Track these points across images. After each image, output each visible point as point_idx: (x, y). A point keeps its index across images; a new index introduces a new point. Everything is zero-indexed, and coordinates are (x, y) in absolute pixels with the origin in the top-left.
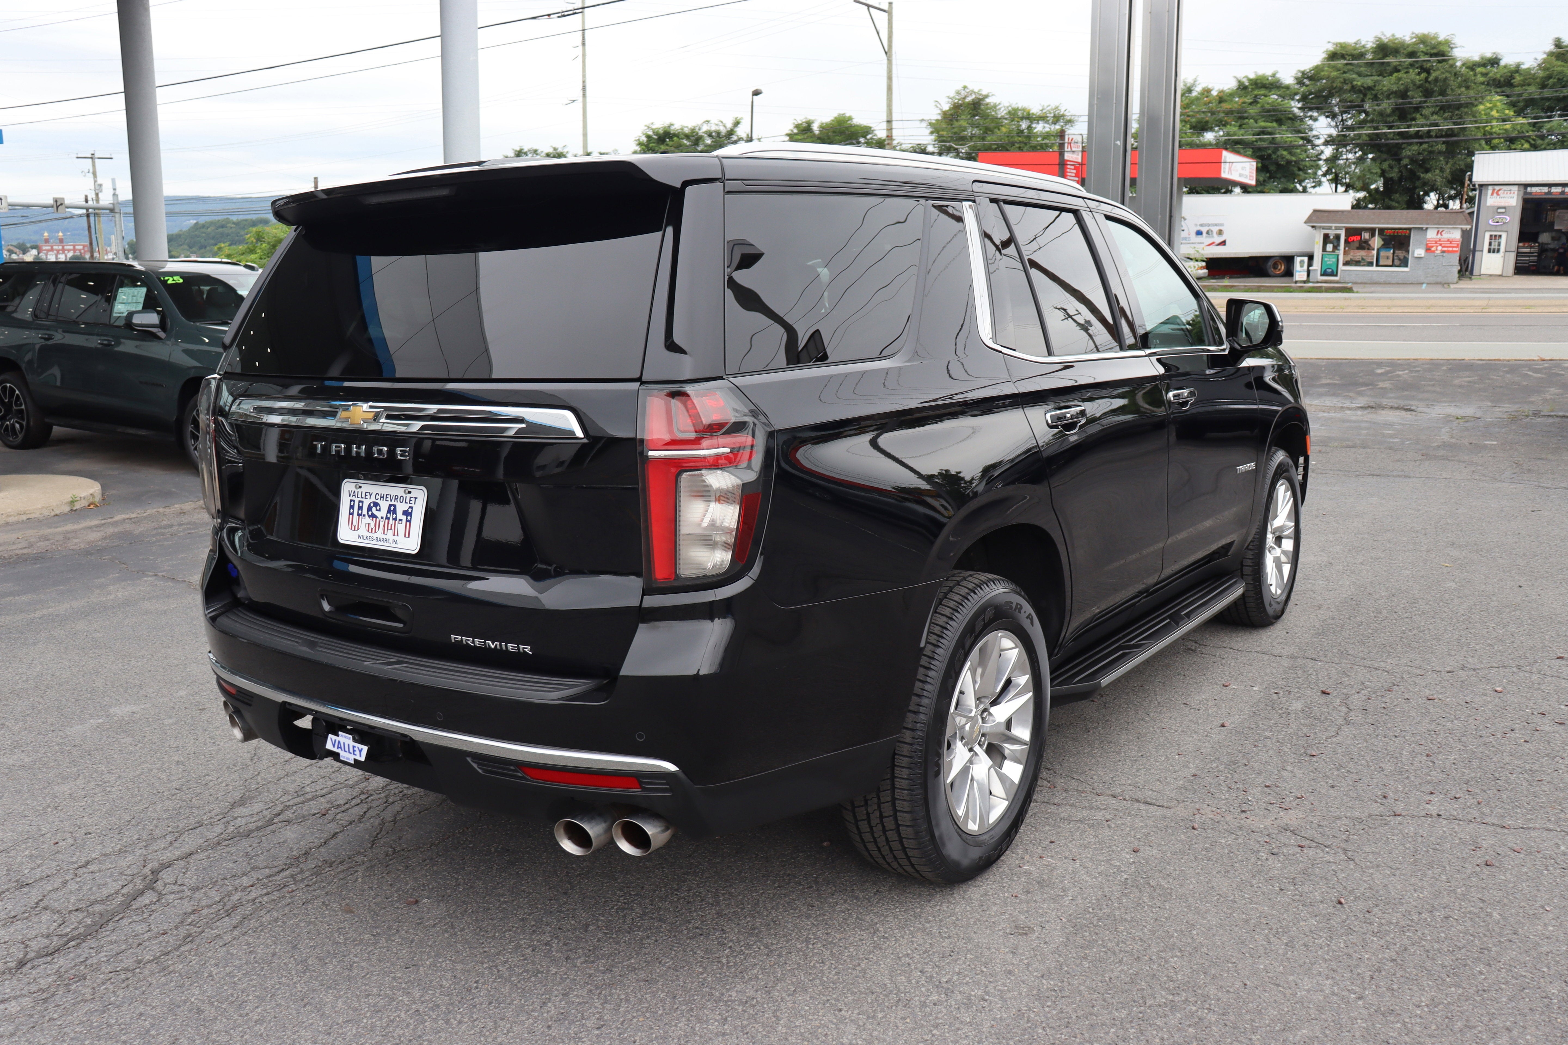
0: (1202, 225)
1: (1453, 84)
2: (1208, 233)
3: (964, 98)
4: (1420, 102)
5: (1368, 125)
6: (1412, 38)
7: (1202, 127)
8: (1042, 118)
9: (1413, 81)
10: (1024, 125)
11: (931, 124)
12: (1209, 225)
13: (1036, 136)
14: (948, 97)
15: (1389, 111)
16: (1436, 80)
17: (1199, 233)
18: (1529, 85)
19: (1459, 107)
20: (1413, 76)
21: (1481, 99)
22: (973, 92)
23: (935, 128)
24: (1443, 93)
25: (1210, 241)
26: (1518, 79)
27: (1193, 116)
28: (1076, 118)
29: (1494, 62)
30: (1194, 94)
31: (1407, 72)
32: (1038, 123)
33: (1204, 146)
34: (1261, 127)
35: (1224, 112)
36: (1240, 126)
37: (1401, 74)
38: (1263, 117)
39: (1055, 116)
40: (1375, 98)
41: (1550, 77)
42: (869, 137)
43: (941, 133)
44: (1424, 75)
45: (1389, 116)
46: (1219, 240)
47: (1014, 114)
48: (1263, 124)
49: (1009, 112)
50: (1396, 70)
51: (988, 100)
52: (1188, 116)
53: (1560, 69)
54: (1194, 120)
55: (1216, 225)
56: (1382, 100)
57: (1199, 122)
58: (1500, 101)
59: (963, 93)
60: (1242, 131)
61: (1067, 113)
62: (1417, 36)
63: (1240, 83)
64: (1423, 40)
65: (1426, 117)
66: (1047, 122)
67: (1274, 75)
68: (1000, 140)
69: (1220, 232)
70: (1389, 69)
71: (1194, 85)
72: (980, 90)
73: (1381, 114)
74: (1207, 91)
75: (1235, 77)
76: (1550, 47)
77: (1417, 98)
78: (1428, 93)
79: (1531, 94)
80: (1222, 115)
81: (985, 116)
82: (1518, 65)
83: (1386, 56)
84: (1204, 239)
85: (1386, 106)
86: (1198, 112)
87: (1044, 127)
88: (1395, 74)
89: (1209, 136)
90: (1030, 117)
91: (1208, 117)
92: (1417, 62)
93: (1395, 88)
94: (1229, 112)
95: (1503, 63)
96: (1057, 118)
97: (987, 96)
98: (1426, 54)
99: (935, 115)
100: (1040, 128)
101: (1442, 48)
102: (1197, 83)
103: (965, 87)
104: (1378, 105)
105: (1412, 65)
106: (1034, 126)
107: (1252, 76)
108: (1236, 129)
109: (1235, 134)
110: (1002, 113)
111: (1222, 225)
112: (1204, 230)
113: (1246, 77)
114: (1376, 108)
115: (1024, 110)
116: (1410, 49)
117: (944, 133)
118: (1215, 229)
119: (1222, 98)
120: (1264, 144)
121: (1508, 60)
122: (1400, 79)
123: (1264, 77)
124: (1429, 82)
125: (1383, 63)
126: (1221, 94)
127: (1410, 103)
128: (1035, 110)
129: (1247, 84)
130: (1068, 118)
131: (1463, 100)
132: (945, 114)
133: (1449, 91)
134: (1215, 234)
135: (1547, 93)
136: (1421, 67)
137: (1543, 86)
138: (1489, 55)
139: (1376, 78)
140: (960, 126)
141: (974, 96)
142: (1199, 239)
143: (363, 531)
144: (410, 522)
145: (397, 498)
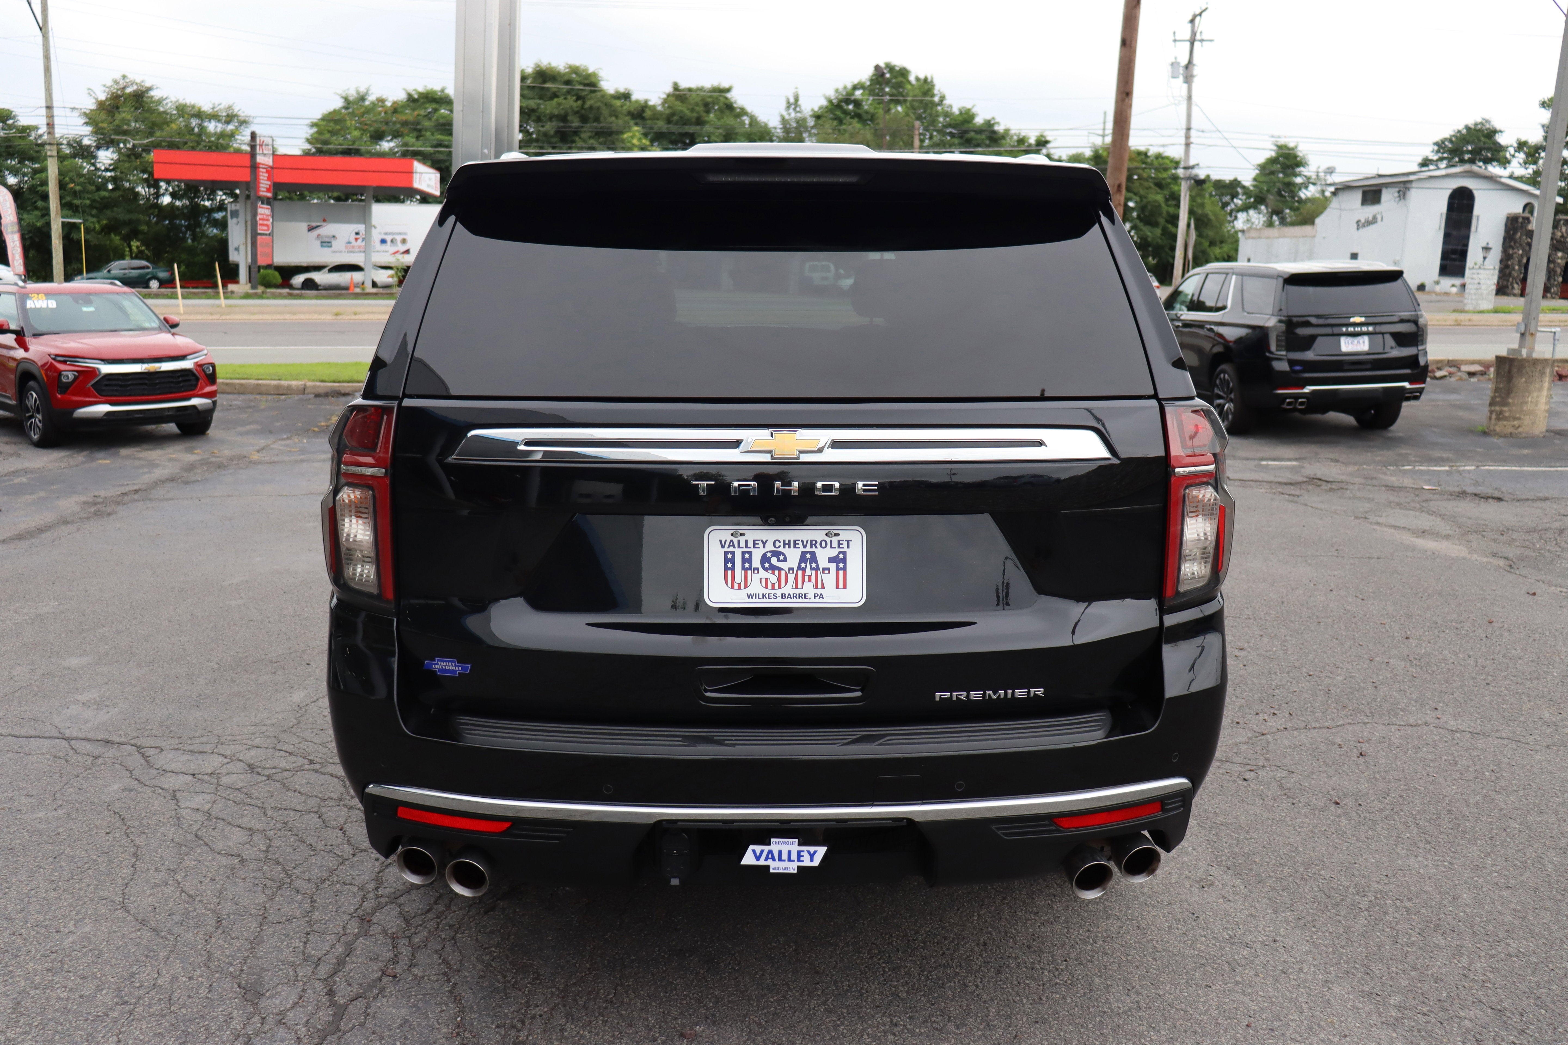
0: (386, 234)
1: (605, 112)
2: (392, 241)
3: (124, 88)
4: (579, 127)
5: (534, 144)
6: (566, 68)
7: (378, 137)
8: (214, 117)
9: (571, 107)
10: (194, 122)
11: (85, 114)
12: (392, 234)
13: (210, 135)
14: (104, 86)
15: (552, 132)
16: (591, 108)
17: (383, 241)
18: (658, 119)
19: (611, 133)
20: (571, 103)
21: (628, 128)
22: (133, 83)
23: (91, 119)
24: (597, 120)
25: (394, 249)
26: (648, 113)
27: (370, 125)
28: (251, 119)
29: (626, 96)
30: (367, 103)
31: (565, 99)
32: (210, 121)
33: (382, 155)
34: (437, 140)
35: (399, 123)
36: (417, 138)
37: (560, 100)
38: (438, 130)
39: (228, 116)
40: (538, 120)
41: (673, 114)
42: (10, 122)
43: (100, 125)
44: (579, 103)
45: (552, 137)
46: (403, 248)
47: (182, 110)
48: (440, 137)
49: (177, 108)
50: (555, 95)
51: (152, 93)
52: (366, 125)
53: (680, 108)
54: (372, 129)
55: (400, 234)
56: (545, 122)
57: (376, 131)
58: (638, 131)
59: (122, 83)
60: (420, 143)
61: (240, 113)
62: (570, 67)
63: (410, 95)
64: (575, 70)
65: (584, 141)
66: (219, 121)
67: (442, 91)
68: (171, 137)
69: (404, 241)
70: (549, 94)
71: (366, 93)
72: (143, 81)
73: (545, 134)
74: (381, 101)
75: (405, 89)
76: (669, 89)
77: (575, 123)
78: (584, 119)
79: (660, 128)
80: (398, 126)
81: (151, 111)
82: (646, 102)
83: (544, 82)
84: (388, 247)
85: (550, 127)
86: (375, 121)
87: (216, 127)
88: (556, 100)
89: (386, 145)
90: (199, 115)
91: (384, 128)
92: (573, 89)
93: (556, 112)
94: (405, 123)
95: (634, 97)
96: (230, 118)
97: (149, 89)
98: (580, 83)
99: (90, 105)
100: (212, 127)
101: (593, 80)
102: (370, 92)
103: (124, 77)
104: (543, 126)
105: (569, 92)
106: (206, 124)
107: (421, 89)
108: (414, 140)
109: (413, 145)
110: (168, 106)
111: (405, 234)
112: (388, 238)
113: (415, 90)
114: (542, 129)
115: (193, 107)
116: (566, 78)
117: (105, 125)
118: (399, 238)
119: (396, 109)
120: (441, 157)
121: (638, 96)
122: (559, 104)
123: (435, 92)
124: (585, 109)
125: (543, 88)
126: (395, 105)
127: (570, 127)
128: (206, 107)
129: (416, 96)
130: (243, 119)
131: (614, 128)
132: (101, 105)
133: (602, 119)
134: (399, 243)
135: (674, 128)
136: (576, 95)
137: (669, 121)
138: (622, 90)
139: (538, 101)
140: (123, 119)
141: (135, 87)
142: (384, 247)
143: (756, 587)
144: (844, 569)
145: (813, 543)
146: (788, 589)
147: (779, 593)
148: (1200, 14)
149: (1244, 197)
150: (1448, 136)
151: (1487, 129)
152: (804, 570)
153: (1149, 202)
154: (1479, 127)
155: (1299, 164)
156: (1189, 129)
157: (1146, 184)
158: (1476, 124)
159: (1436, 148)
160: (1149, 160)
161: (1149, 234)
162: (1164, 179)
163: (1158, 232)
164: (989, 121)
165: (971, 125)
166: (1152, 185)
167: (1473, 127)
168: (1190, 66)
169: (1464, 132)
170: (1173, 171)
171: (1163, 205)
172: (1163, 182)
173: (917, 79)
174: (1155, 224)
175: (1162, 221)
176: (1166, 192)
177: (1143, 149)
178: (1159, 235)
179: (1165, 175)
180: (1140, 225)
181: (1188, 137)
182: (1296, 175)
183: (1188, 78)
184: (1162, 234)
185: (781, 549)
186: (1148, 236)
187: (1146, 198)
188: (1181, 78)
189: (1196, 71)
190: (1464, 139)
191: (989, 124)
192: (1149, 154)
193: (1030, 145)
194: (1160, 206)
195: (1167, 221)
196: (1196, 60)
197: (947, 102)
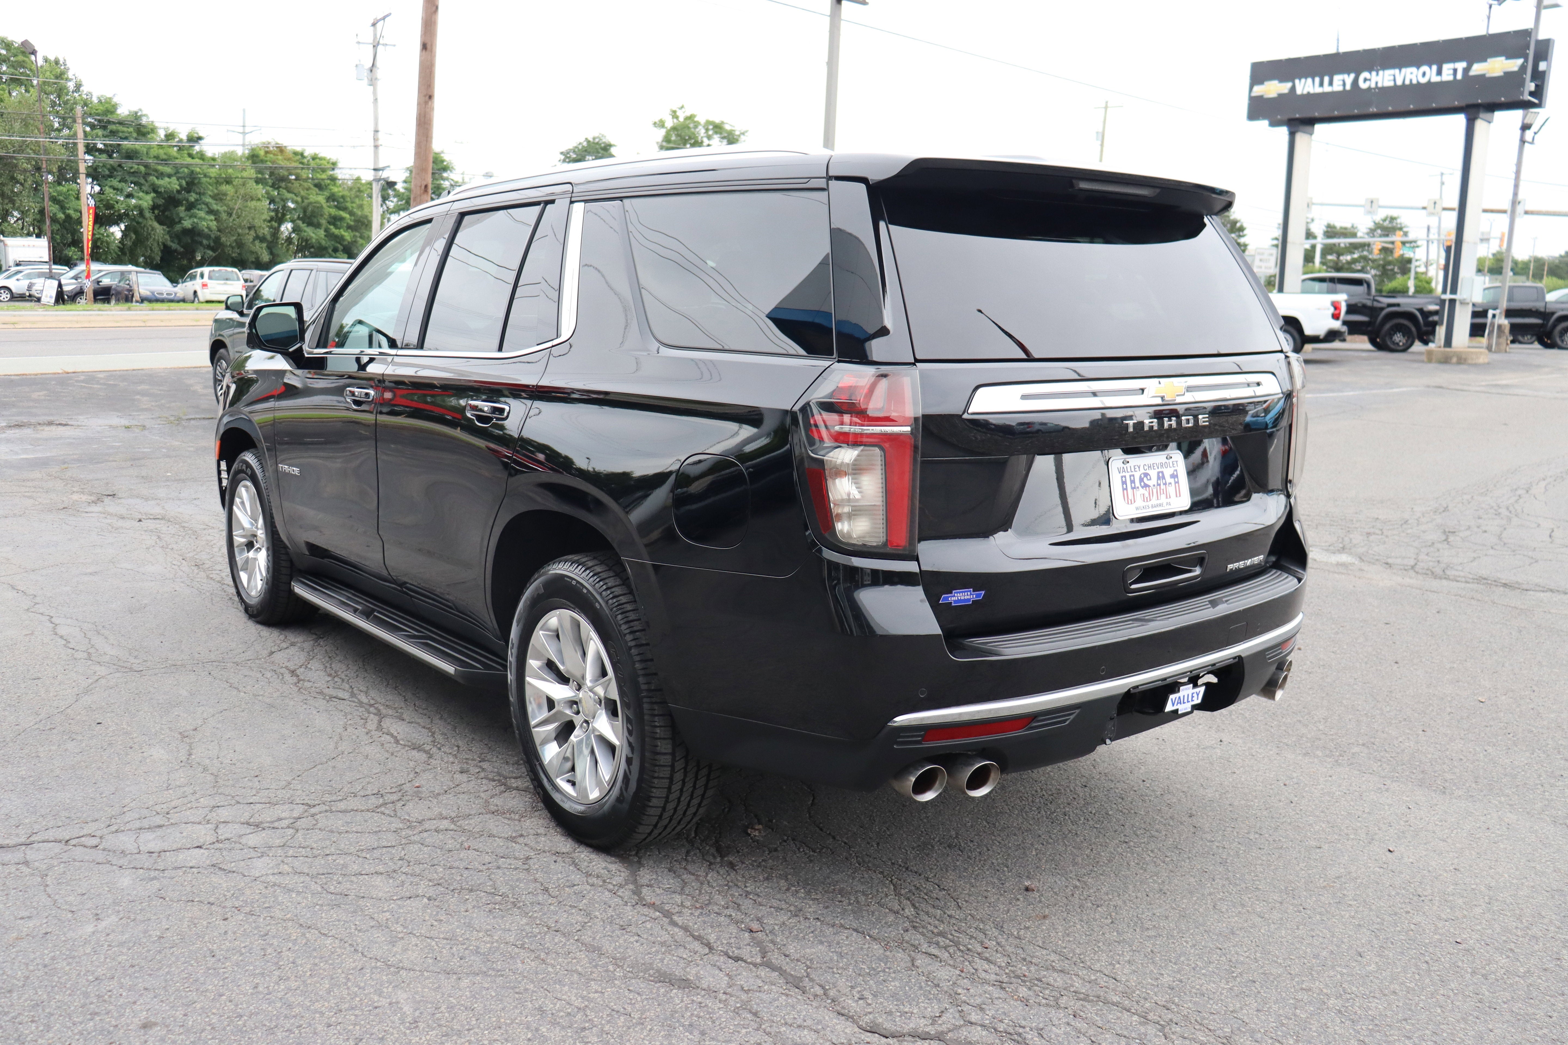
143: (1139, 502)
144: (1178, 482)
145: (1162, 465)
146: (1154, 501)
147: (1150, 504)
148: (384, 18)
149: (395, 200)
150: (571, 147)
151: (604, 143)
152: (1159, 485)
153: (311, 203)
154: (597, 140)
155: (445, 169)
156: (376, 131)
157: (306, 185)
158: (594, 139)
159: (562, 157)
160: (305, 161)
161: (313, 235)
162: (323, 180)
163: (321, 233)
164: (136, 113)
165: (115, 116)
166: (312, 186)
167: (591, 140)
168: (374, 69)
169: (585, 144)
170: (331, 173)
171: (325, 205)
172: (323, 183)
173: (46, 60)
174: (318, 226)
175: (323, 222)
176: (327, 193)
177: (299, 149)
178: (323, 236)
179: (324, 176)
180: (303, 226)
181: (376, 139)
182: (444, 179)
183: (373, 82)
184: (325, 236)
185: (1147, 471)
186: (311, 238)
187: (307, 199)
188: (366, 81)
189: (379, 73)
190: (586, 151)
191: (136, 116)
192: (306, 154)
193: (181, 141)
194: (322, 207)
195: (329, 223)
196: (379, 63)
197: (85, 89)
